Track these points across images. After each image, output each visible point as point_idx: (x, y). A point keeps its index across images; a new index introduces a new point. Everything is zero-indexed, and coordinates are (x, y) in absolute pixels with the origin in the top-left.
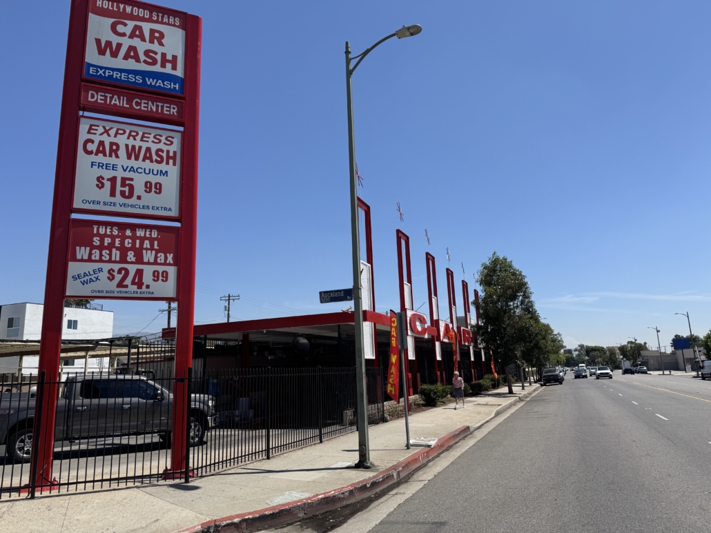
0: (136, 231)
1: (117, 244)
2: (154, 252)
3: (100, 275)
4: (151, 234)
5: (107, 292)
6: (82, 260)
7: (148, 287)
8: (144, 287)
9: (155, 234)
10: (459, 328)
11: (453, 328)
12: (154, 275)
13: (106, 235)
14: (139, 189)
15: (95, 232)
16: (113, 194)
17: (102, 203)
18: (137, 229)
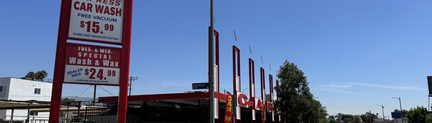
0: (100, 50)
1: (90, 56)
2: (109, 61)
3: (81, 72)
4: (107, 52)
5: (84, 81)
6: (72, 64)
7: (105, 79)
8: (103, 79)
9: (109, 52)
10: (266, 102)
11: (263, 102)
12: (108, 73)
13: (84, 52)
14: (102, 28)
15: (79, 50)
16: (88, 30)
17: (83, 35)
18: (100, 49)
